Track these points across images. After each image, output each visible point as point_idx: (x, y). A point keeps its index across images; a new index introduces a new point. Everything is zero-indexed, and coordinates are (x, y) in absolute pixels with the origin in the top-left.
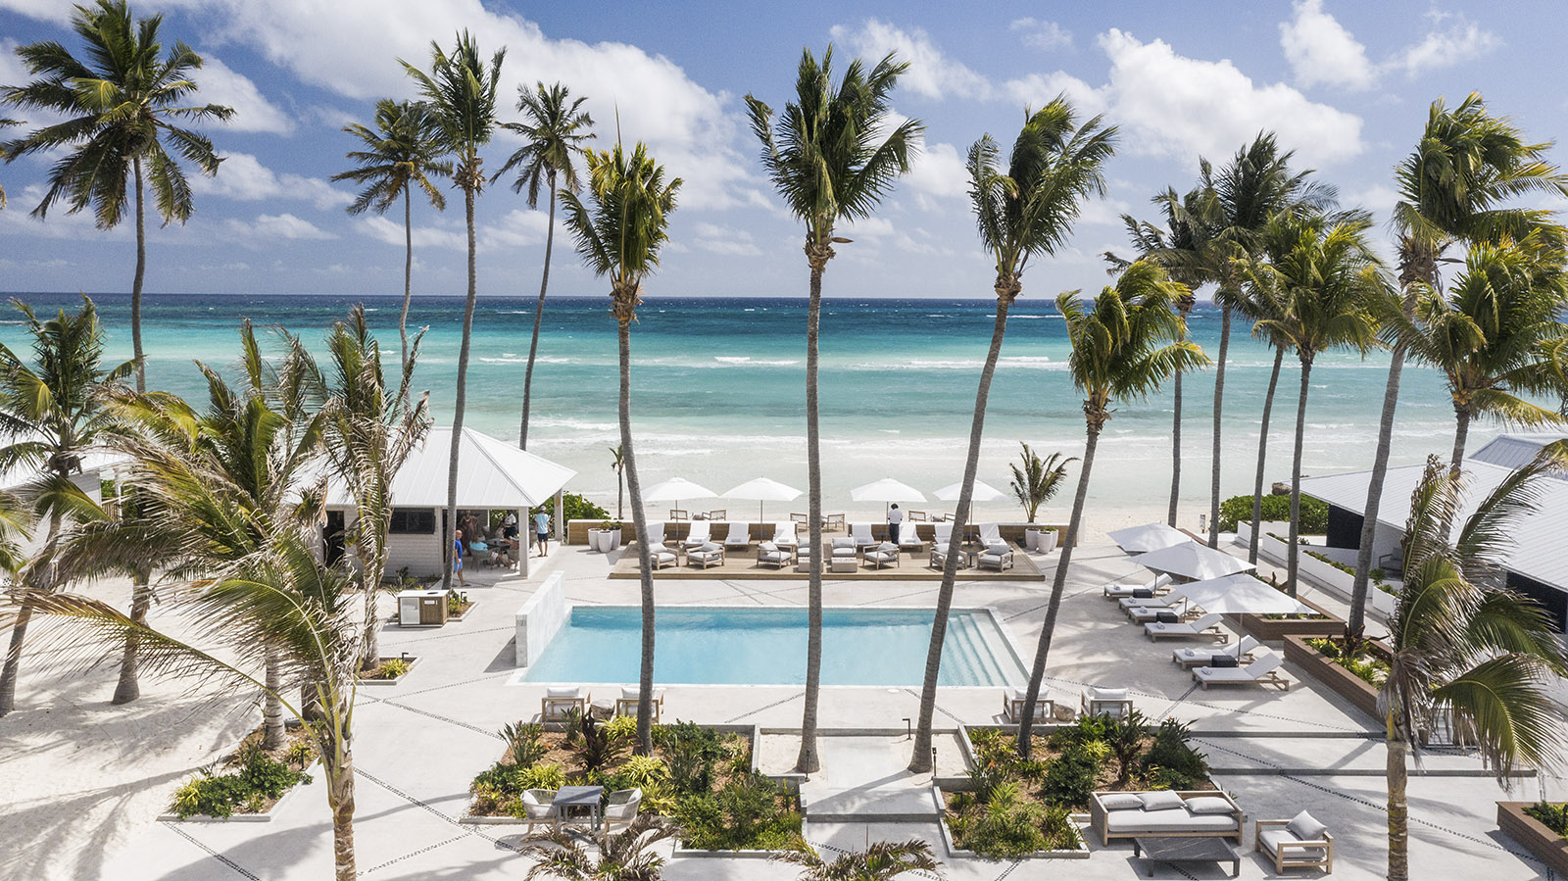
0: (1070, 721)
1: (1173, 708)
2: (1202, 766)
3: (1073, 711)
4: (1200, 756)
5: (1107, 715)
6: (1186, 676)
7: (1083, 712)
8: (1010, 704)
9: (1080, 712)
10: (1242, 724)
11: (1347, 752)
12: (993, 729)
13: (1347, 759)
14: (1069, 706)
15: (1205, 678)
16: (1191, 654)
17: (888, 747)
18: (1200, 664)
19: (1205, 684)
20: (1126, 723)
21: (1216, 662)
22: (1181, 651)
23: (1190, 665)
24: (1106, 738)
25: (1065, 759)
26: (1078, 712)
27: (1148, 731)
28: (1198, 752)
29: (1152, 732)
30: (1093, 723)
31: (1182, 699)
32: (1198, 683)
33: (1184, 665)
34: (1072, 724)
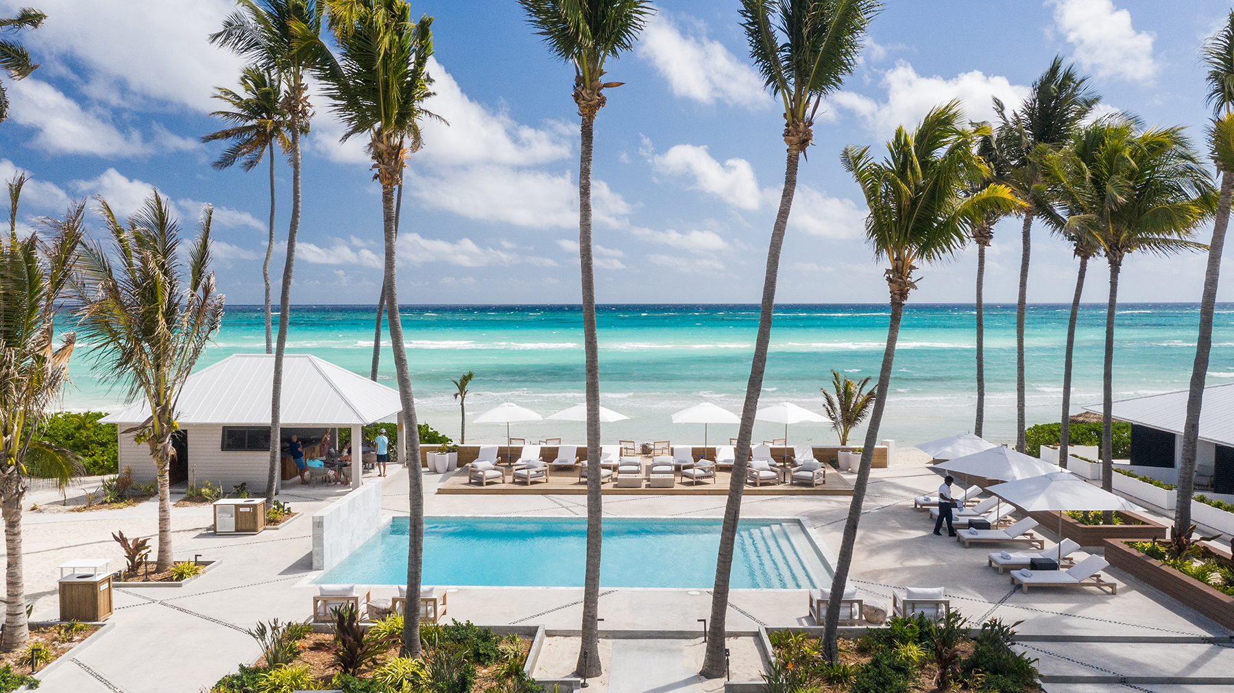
0: (881, 623)
1: (992, 611)
2: (1031, 673)
3: (884, 613)
4: (1029, 661)
5: (922, 616)
6: (1005, 580)
7: (895, 615)
8: (815, 605)
9: (892, 615)
10: (1071, 627)
11: (1193, 658)
12: (797, 632)
13: (1194, 665)
14: (879, 607)
15: (1026, 580)
16: (1008, 558)
17: (680, 651)
18: (1019, 566)
19: (1025, 588)
20: (942, 625)
21: (1035, 565)
22: (996, 555)
23: (1007, 569)
24: (921, 641)
25: (876, 663)
26: (890, 614)
27: (967, 634)
28: (1026, 657)
29: (972, 636)
30: (906, 624)
31: (1001, 602)
32: (1017, 587)
33: (1001, 570)
34: (883, 626)
